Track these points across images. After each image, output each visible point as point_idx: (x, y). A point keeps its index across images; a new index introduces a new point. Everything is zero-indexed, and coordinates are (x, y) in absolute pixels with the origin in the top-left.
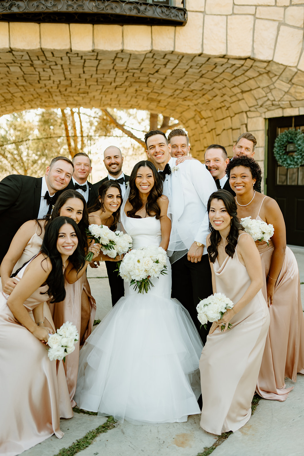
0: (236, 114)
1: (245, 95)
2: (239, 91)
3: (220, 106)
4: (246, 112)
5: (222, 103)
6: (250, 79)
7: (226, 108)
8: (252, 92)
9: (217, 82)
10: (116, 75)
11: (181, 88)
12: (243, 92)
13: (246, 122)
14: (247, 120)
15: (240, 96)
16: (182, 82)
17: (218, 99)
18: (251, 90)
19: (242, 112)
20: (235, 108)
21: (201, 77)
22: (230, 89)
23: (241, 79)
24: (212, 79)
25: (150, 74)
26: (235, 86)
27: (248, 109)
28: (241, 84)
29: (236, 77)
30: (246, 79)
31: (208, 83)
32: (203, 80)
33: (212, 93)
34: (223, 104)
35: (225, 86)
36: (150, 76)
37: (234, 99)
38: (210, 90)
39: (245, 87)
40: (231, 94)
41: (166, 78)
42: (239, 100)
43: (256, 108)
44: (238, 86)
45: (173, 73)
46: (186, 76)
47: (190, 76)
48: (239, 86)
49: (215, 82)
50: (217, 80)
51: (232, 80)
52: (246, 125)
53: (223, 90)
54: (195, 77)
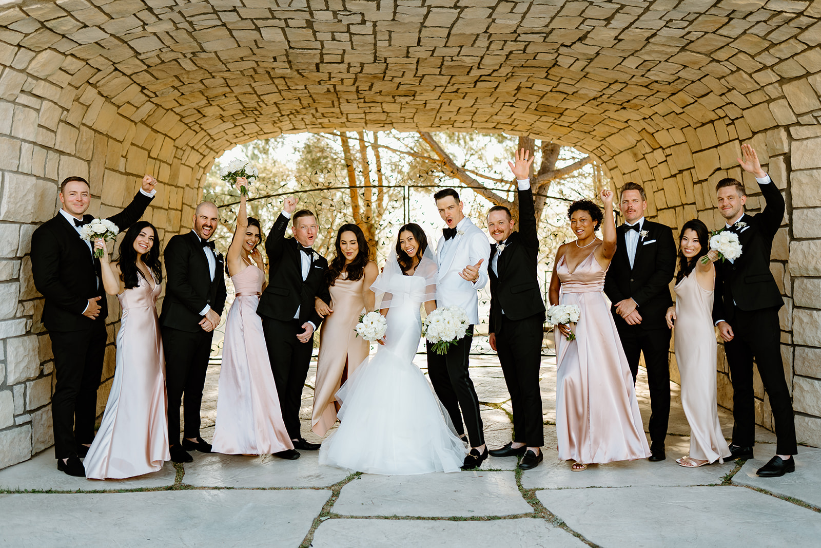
0: (754, 133)
1: (788, 88)
2: (775, 78)
3: (713, 116)
4: (787, 128)
5: (719, 111)
6: (810, 48)
7: (728, 121)
8: (810, 78)
9: (718, 61)
10: (488, 48)
11: (625, 77)
12: (782, 81)
13: (786, 150)
14: (790, 146)
15: (773, 91)
16: (632, 63)
17: (713, 101)
18: (809, 74)
19: (777, 127)
20: (755, 118)
21: (683, 49)
22: (750, 75)
23: (784, 51)
24: (708, 55)
25: (562, 45)
26: (765, 67)
27: (794, 120)
28: (781, 60)
29: (773, 45)
30: (801, 47)
31: (695, 63)
32: (685, 57)
33: (699, 88)
34: (721, 113)
35: (739, 69)
36: (563, 50)
37: (756, 98)
38: (693, 82)
39: (790, 69)
40: (750, 86)
41: (598, 54)
42: (770, 101)
43: (816, 118)
44: (772, 67)
45: (620, 40)
46: (648, 48)
47: (656, 48)
48: (775, 68)
49: (714, 60)
50: (722, 55)
51: (760, 53)
52: (787, 159)
53: (730, 79)
54: (669, 50)
